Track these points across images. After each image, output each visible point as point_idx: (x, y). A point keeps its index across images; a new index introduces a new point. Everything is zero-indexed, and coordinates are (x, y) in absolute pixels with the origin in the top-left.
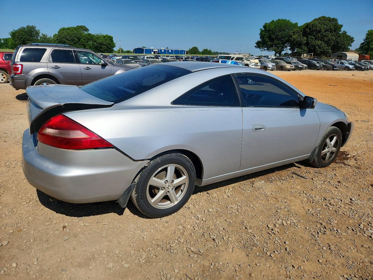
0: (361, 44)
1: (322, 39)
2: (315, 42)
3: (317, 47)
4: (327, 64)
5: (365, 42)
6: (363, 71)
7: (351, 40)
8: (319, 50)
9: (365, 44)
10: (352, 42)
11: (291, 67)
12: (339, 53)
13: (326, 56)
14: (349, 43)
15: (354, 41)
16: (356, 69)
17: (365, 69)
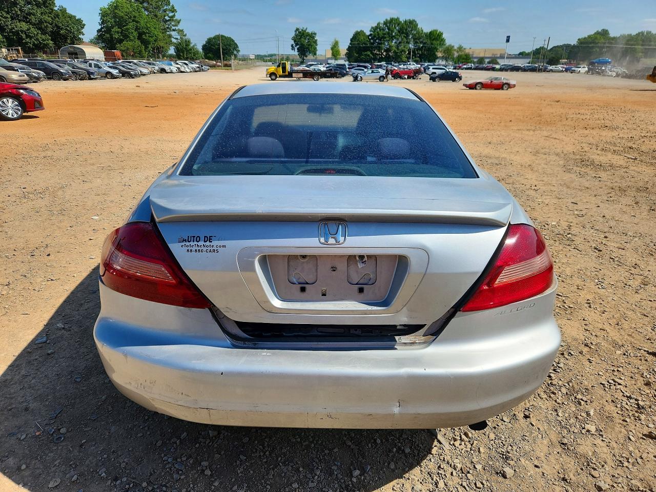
0: (97, 31)
1: (26, 19)
2: (16, 26)
3: (24, 36)
4: (75, 68)
5: (102, 28)
6: (134, 78)
7: (80, 24)
8: (28, 40)
9: (104, 31)
10: (83, 28)
11: (20, 76)
12: (68, 47)
13: (45, 53)
14: (78, 30)
15: (84, 25)
16: (123, 76)
17: (136, 76)
